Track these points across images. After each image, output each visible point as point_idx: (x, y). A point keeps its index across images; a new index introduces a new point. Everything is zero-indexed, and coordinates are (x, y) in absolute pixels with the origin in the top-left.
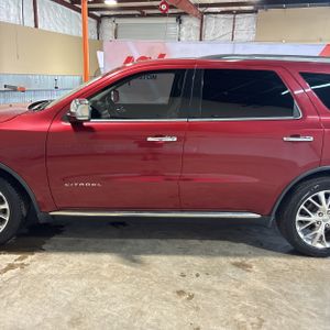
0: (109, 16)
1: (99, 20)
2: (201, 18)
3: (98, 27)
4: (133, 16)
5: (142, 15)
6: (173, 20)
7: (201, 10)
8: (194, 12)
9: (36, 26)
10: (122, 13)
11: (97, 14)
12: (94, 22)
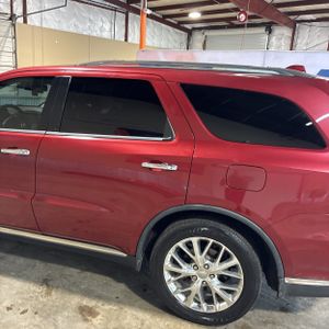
1: (190, 33)
2: (293, 25)
3: (189, 39)
5: (231, 26)
6: (262, 30)
7: (292, 17)
8: (284, 20)
9: (126, 40)
10: (211, 25)
11: (188, 26)
12: (185, 35)
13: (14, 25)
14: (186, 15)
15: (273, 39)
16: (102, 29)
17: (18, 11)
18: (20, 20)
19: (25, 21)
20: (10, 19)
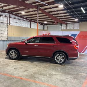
0: (46, 25)
1: (44, 26)
2: (66, 24)
3: (44, 27)
4: (51, 24)
5: (53, 24)
6: (60, 25)
8: (64, 23)
9: (30, 27)
10: (49, 24)
11: (43, 24)
12: (43, 26)
13: (8, 25)
14: (44, 22)
15: (62, 27)
16: (25, 25)
17: (8, 22)
18: (9, 24)
19: (10, 24)
20: (7, 24)
